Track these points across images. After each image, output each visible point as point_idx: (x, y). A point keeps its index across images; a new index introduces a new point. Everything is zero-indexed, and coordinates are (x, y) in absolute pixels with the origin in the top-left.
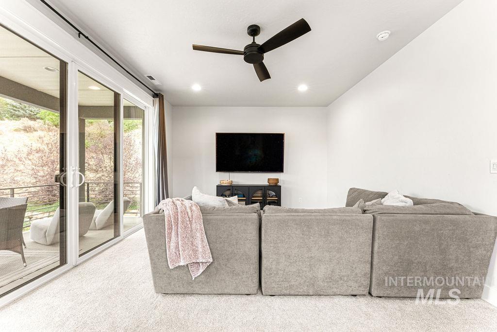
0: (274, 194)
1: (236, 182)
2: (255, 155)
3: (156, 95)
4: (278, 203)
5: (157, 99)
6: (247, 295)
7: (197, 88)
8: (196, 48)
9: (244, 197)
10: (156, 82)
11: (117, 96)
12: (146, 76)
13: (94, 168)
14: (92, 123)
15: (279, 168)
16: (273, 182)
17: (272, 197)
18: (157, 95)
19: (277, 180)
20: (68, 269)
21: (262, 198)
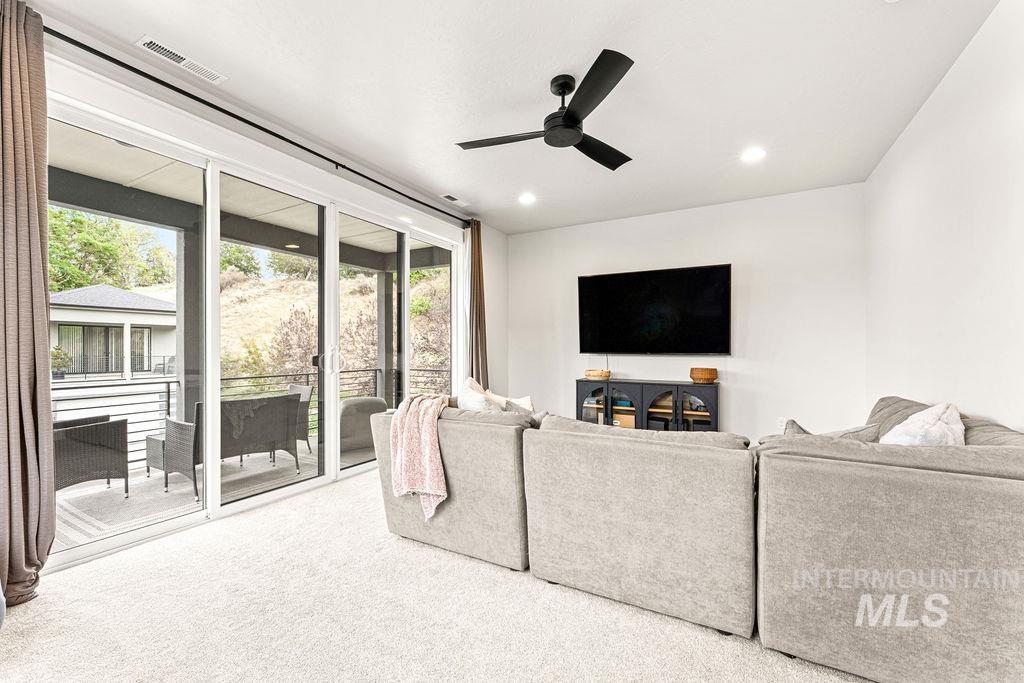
0: (702, 403)
1: (617, 374)
2: (660, 317)
3: (466, 224)
4: (711, 424)
5: (469, 230)
6: (512, 569)
7: (527, 199)
8: (466, 145)
9: (632, 406)
10: (461, 203)
11: (400, 236)
12: (442, 196)
13: (435, 346)
14: (439, 272)
15: (720, 343)
16: (700, 376)
17: (696, 410)
18: (471, 224)
19: (714, 372)
20: (324, 483)
21: (671, 411)
